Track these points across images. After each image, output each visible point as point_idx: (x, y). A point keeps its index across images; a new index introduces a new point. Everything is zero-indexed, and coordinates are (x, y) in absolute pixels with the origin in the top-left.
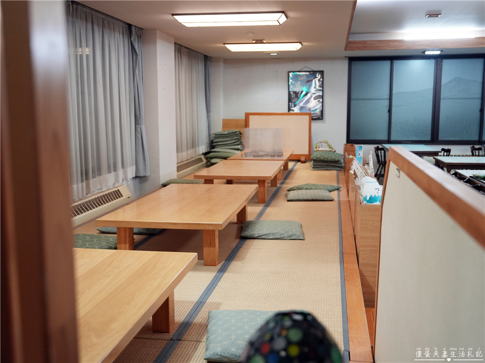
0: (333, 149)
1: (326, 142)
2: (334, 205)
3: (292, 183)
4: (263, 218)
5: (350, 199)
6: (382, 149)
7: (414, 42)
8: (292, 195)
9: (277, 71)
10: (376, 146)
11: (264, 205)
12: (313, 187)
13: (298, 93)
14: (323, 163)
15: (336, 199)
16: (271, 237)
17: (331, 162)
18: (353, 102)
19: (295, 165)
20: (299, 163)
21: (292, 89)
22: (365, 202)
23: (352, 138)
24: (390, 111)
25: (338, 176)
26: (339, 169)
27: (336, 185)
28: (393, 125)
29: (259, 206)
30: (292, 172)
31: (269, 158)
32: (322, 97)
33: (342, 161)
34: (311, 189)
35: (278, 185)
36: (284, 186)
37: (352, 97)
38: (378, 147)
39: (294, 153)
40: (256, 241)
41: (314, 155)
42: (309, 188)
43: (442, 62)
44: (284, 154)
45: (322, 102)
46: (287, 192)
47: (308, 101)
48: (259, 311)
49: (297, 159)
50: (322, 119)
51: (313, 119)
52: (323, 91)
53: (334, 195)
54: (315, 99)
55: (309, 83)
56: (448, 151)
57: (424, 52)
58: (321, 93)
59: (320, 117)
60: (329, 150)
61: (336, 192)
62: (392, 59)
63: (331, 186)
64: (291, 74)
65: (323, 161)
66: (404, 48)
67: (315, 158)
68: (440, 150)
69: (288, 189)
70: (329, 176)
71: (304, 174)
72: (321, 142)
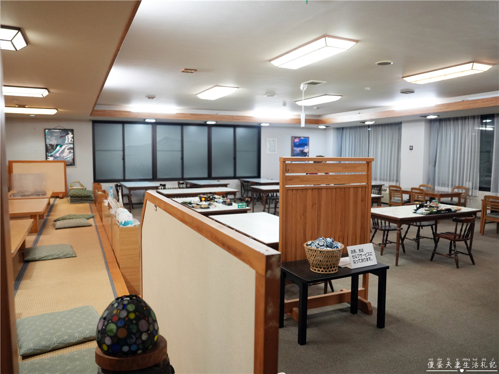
0: (84, 187)
1: (79, 182)
2: (93, 228)
3: (56, 215)
4: (39, 244)
5: (104, 224)
6: (120, 186)
7: (138, 113)
8: (59, 224)
9: (35, 128)
10: (116, 183)
11: (37, 234)
12: (75, 217)
13: (53, 146)
14: (78, 198)
15: (93, 224)
16: (50, 258)
17: (84, 197)
18: (97, 153)
19: (55, 201)
20: (58, 199)
21: (48, 142)
22: (121, 226)
23: (97, 178)
24: (124, 159)
25: (91, 207)
26: (91, 202)
27: (90, 214)
28: (126, 169)
29: (33, 235)
30: (54, 206)
31: (35, 197)
32: (73, 148)
33: (93, 196)
34: (73, 219)
35: (45, 218)
36: (49, 218)
37: (96, 149)
38: (117, 184)
39: (55, 191)
40: (38, 262)
41: (71, 193)
42: (71, 218)
43: (156, 127)
44: (47, 193)
45: (74, 153)
46: (54, 223)
47: (63, 152)
48: (56, 313)
49: (56, 196)
50: (74, 165)
51: (67, 165)
52: (73, 144)
53: (91, 221)
54: (68, 149)
55: (62, 138)
56: (164, 185)
57: (145, 120)
58: (72, 146)
59: (73, 164)
60: (82, 188)
61: (92, 219)
62: (123, 123)
63: (88, 215)
64: (46, 131)
65: (78, 197)
66: (132, 117)
67: (71, 195)
68: (159, 185)
69: (54, 220)
70: (84, 208)
71: (64, 208)
72: (74, 182)
